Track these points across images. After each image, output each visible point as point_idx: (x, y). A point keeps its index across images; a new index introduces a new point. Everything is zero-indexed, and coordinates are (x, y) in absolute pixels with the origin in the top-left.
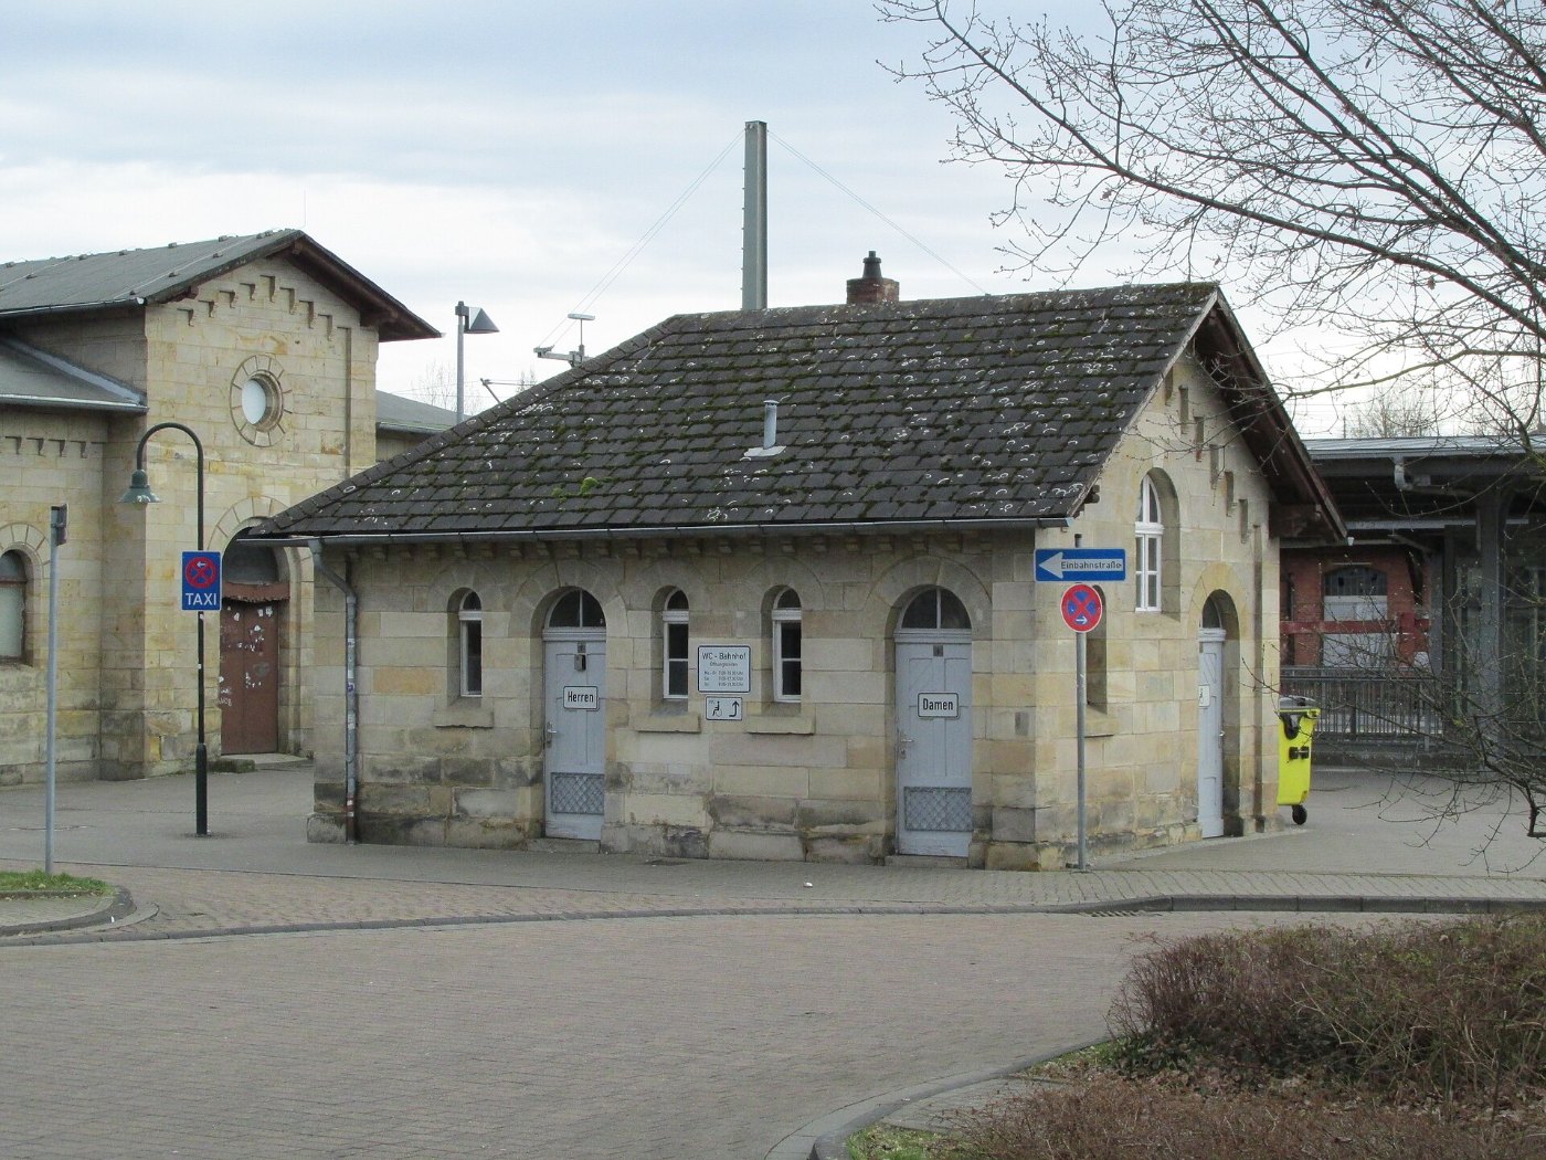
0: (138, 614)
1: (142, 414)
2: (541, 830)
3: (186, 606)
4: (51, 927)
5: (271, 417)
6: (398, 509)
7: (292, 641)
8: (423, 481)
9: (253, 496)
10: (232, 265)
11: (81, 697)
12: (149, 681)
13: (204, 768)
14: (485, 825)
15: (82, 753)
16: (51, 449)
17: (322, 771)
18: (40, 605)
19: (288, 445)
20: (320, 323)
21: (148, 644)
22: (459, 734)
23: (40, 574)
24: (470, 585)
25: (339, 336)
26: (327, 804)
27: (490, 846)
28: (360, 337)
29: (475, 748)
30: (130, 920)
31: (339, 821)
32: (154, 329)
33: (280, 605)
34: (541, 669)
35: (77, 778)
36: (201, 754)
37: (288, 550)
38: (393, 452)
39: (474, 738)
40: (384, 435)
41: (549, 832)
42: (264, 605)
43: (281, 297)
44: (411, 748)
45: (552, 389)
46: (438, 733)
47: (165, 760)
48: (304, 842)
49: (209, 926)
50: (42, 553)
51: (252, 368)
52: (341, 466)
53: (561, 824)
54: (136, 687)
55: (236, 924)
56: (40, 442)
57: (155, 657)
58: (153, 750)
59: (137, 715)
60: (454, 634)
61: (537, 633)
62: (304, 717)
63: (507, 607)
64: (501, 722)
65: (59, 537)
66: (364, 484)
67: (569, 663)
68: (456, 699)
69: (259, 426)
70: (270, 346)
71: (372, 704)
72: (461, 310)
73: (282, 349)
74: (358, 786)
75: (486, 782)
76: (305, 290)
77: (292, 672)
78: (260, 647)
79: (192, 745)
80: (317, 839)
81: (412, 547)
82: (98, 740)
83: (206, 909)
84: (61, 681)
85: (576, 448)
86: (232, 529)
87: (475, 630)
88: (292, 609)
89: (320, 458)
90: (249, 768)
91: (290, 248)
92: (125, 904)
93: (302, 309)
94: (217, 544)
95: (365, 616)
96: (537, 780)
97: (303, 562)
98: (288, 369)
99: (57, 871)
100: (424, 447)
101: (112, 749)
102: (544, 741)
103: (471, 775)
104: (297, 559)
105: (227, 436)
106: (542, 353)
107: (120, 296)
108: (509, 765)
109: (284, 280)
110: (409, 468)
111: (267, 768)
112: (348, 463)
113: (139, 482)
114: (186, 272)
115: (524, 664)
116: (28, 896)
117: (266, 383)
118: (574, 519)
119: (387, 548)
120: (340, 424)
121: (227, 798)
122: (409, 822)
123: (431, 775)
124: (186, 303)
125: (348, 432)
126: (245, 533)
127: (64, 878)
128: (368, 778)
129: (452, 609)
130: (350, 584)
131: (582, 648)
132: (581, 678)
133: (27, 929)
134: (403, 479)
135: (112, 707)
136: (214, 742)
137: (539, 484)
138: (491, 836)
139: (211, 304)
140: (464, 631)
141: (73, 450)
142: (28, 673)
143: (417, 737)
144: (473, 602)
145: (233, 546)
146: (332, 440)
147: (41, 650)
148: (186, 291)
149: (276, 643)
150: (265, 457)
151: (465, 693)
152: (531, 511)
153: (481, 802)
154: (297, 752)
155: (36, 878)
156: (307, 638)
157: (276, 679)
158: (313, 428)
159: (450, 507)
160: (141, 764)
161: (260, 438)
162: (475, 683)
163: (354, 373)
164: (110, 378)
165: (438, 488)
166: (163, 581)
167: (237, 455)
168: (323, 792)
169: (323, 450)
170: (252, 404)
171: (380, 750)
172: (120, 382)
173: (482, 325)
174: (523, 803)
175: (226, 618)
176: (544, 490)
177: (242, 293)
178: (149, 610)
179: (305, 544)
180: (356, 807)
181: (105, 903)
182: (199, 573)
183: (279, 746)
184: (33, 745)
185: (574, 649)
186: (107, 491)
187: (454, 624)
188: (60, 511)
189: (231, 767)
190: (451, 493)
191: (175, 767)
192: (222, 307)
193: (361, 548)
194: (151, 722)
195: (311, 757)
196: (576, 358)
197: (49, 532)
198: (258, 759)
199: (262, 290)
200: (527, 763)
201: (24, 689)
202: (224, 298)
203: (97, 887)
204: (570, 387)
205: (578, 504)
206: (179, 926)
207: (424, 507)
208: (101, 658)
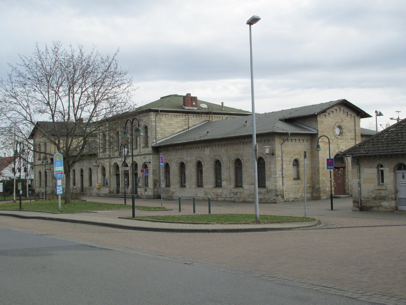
0: (318, 170)
1: (317, 134)
2: (397, 209)
3: (328, 168)
4: (307, 227)
5: (341, 133)
6: (366, 149)
7: (347, 174)
8: (371, 144)
9: (338, 148)
10: (333, 106)
11: (309, 185)
12: (321, 182)
13: (332, 198)
14: (386, 208)
15: (309, 195)
16: (301, 141)
17: (354, 198)
18: (301, 169)
19: (344, 138)
20: (349, 116)
21: (320, 175)
22: (380, 191)
23: (301, 163)
24: (381, 163)
25: (353, 118)
26: (355, 204)
27: (387, 212)
28: (357, 118)
29: (383, 193)
30: (321, 225)
31: (357, 207)
32: (319, 119)
33: (344, 168)
34: (395, 178)
35: (309, 200)
36: (331, 195)
37: (345, 158)
38: (364, 139)
39: (383, 192)
40: (362, 136)
41: (398, 209)
42: (341, 168)
43: (342, 112)
44: (371, 194)
45: (394, 126)
46: (376, 191)
47: (324, 196)
48: (351, 211)
49: (335, 227)
50: (301, 159)
51: (337, 125)
52: (354, 142)
53: (401, 208)
54: (318, 183)
55: (340, 226)
56: (299, 140)
57: (321, 178)
58: (322, 195)
59: (319, 188)
60: (378, 172)
61: (394, 171)
62: (350, 188)
63: (388, 167)
64: (388, 189)
65: (305, 157)
66: (360, 145)
67: (401, 177)
68: (379, 184)
69: (339, 135)
70: (340, 120)
71: (363, 186)
72: (376, 112)
73: (342, 121)
74: (361, 201)
75: (385, 200)
76: (346, 110)
77: (347, 180)
78: (341, 175)
79: (329, 193)
80: (354, 211)
81: (370, 156)
82: (312, 193)
83: (334, 223)
84: (306, 182)
85: (400, 137)
86: (335, 154)
87: (382, 171)
88: (346, 168)
89: (350, 140)
90: (340, 197)
91: (343, 102)
92: (319, 223)
93: (346, 113)
94: (332, 157)
95: (361, 169)
96: (395, 199)
97: (349, 160)
98: (343, 125)
99: (307, 217)
100: (371, 138)
101: (315, 194)
102: (396, 192)
103: (383, 198)
104: (347, 159)
105: (333, 137)
106: (391, 119)
107: (312, 113)
108: (390, 196)
109: (342, 108)
110: (368, 142)
111: (343, 197)
112: (356, 141)
113: (318, 146)
114: (324, 108)
115: (392, 178)
116: (302, 221)
117: (340, 127)
118: (401, 150)
119: (365, 157)
120: (354, 134)
121: (337, 204)
122: (371, 207)
123: (375, 198)
124: (324, 114)
125: (355, 136)
126: (338, 155)
127: (308, 218)
128: (363, 199)
129: (378, 168)
130: (358, 164)
131: (403, 174)
132: (403, 180)
133: (303, 227)
134: (367, 144)
135: (314, 187)
136: (333, 193)
137: (393, 144)
138: (386, 210)
139: (329, 114)
140: (380, 172)
141: (305, 141)
142: (299, 181)
143: (372, 191)
144: (382, 166)
145: (335, 157)
146: (352, 137)
147: (302, 177)
148: (324, 111)
149: (344, 175)
150: (340, 141)
151: (381, 183)
152: (392, 149)
153: (385, 204)
154: (348, 194)
155: (303, 218)
156: (350, 174)
157: (344, 181)
158: (349, 135)
159: (376, 149)
160: (320, 197)
161: (339, 137)
162: (383, 181)
163: (356, 124)
164: (311, 128)
165: (374, 145)
166: (323, 164)
167: (335, 140)
168: (354, 202)
169: (351, 139)
170: (337, 131)
171: (365, 194)
172: (313, 129)
173: (380, 114)
174: (393, 204)
175: (334, 170)
176: (395, 145)
177: (335, 111)
178: (320, 169)
179: (349, 156)
180: (361, 205)
181: (316, 222)
182: (330, 162)
183: (344, 193)
184: (300, 194)
185: (402, 174)
186: (312, 148)
187: (378, 170)
188: (305, 152)
189: (336, 197)
190: (377, 146)
191: (326, 197)
192: (331, 114)
193: (360, 157)
194: (321, 189)
195: (351, 195)
196: (398, 119)
197: (303, 156)
198: (341, 196)
199: (338, 110)
200: (393, 196)
201: (298, 184)
202: (331, 112)
203: (314, 220)
204: (399, 125)
205: (401, 147)
206: (330, 227)
207: (372, 149)
208: (312, 178)
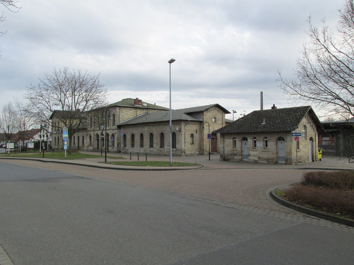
0: (203, 140)
1: (203, 121)
2: (242, 160)
3: (208, 139)
4: (196, 168)
5: (215, 121)
6: (228, 130)
7: (218, 142)
8: (230, 127)
9: (214, 129)
10: (212, 107)
11: (198, 147)
12: (204, 146)
13: (210, 154)
14: (236, 159)
15: (198, 152)
16: (195, 124)
17: (221, 154)
18: (195, 139)
19: (217, 124)
20: (220, 112)
21: (204, 142)
22: (234, 151)
23: (195, 136)
24: (235, 137)
25: (222, 114)
26: (221, 157)
27: (237, 162)
28: (223, 114)
29: (235, 152)
30: (203, 168)
31: (222, 159)
32: (204, 113)
33: (216, 139)
34: (242, 145)
35: (198, 155)
36: (209, 152)
37: (217, 134)
38: (227, 124)
39: (235, 151)
40: (226, 123)
41: (243, 160)
42: (215, 139)
43: (216, 110)
44: (229, 152)
45: (242, 118)
46: (232, 151)
47: (206, 153)
48: (219, 161)
49: (211, 169)
50: (195, 134)
51: (213, 117)
52: (222, 126)
53: (244, 159)
54: (203, 146)
55: (213, 168)
56: (194, 124)
57: (205, 144)
58: (205, 152)
59: (203, 149)
60: (233, 141)
61: (241, 141)
62: (219, 149)
63: (238, 139)
64: (238, 150)
65: (196, 133)
66: (224, 127)
67: (244, 144)
68: (233, 147)
69: (214, 122)
70: (215, 115)
71: (225, 148)
72: (233, 111)
73: (216, 115)
74: (224, 156)
75: (236, 155)
76: (218, 109)
77: (218, 145)
78: (214, 143)
79: (209, 151)
80: (220, 161)
81: (229, 133)
82: (199, 151)
83: (210, 167)
84: (197, 146)
85: (245, 124)
86: (212, 132)
87: (235, 141)
88: (218, 139)
89: (220, 125)
90: (214, 154)
91: (217, 105)
92: (203, 166)
93: (218, 111)
94: (211, 133)
95: (225, 140)
96: (241, 155)
97: (219, 135)
98: (217, 117)
99: (196, 163)
100: (230, 124)
101: (201, 152)
102: (242, 151)
103: (235, 155)
104: (218, 135)
105: (211, 123)
106: (241, 115)
107: (201, 110)
108: (239, 154)
109: (216, 108)
110: (229, 126)
111: (215, 154)
112: (223, 125)
113: (203, 127)
114: (207, 108)
115: (240, 144)
116: (194, 165)
117: (215, 118)
118: (245, 130)
119: (227, 133)
120: (222, 122)
121: (212, 157)
122: (229, 159)
123: (231, 155)
124: (207, 111)
125: (223, 123)
126: (213, 132)
127: (197, 164)
128: (225, 155)
129: (233, 139)
130: (223, 137)
131: (246, 143)
132: (246, 145)
133: (194, 169)
134: (228, 127)
135: (201, 148)
136: (210, 151)
137: (241, 127)
138: (237, 161)
139: (210, 111)
141: (197, 125)
142: (193, 145)
143: (230, 151)
144: (235, 138)
145: (212, 133)
146: (221, 123)
147: (195, 143)
148: (207, 110)
149: (216, 142)
150: (215, 125)
151: (234, 147)
152: (240, 130)
153: (236, 157)
154: (218, 152)
155: (195, 164)
156: (219, 142)
157: (216, 146)
158: (219, 122)
159: (233, 129)
160: (204, 153)
161: (214, 123)
162: (235, 146)
163: (223, 117)
164: (200, 118)
165: (231, 128)
166: (206, 137)
167: (212, 125)
168: (221, 156)
169: (220, 124)
170: (214, 120)
171: (226, 152)
172: (201, 118)
173: (235, 112)
174: (240, 157)
175: (211, 140)
176: (242, 128)
177: (212, 110)
178: (204, 139)
179: (219, 133)
180: (224, 158)
181: (201, 166)
182: (209, 136)
183: (216, 152)
184: (194, 152)
185: (245, 143)
186: (200, 128)
187: (233, 140)
188: (196, 130)
189: (212, 154)
190: (233, 128)
191: (207, 154)
192: (211, 111)
193: (224, 133)
194: (204, 150)
195: (220, 153)
196: (244, 115)
197: (195, 132)
198: (215, 153)
199: (214, 109)
200: (240, 154)
201: (193, 147)
202: (211, 110)
203: (200, 165)
204: (244, 118)
205: (245, 129)
206: (208, 168)
207: (230, 129)
208: (200, 144)
